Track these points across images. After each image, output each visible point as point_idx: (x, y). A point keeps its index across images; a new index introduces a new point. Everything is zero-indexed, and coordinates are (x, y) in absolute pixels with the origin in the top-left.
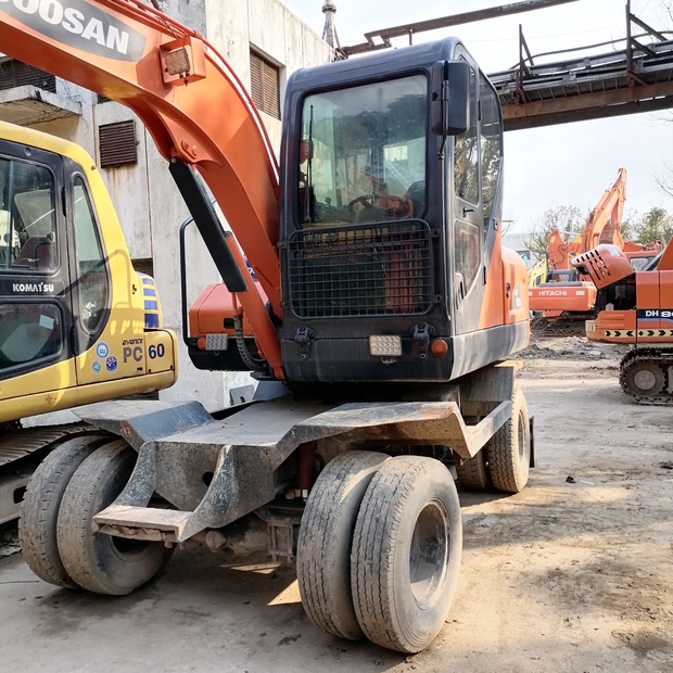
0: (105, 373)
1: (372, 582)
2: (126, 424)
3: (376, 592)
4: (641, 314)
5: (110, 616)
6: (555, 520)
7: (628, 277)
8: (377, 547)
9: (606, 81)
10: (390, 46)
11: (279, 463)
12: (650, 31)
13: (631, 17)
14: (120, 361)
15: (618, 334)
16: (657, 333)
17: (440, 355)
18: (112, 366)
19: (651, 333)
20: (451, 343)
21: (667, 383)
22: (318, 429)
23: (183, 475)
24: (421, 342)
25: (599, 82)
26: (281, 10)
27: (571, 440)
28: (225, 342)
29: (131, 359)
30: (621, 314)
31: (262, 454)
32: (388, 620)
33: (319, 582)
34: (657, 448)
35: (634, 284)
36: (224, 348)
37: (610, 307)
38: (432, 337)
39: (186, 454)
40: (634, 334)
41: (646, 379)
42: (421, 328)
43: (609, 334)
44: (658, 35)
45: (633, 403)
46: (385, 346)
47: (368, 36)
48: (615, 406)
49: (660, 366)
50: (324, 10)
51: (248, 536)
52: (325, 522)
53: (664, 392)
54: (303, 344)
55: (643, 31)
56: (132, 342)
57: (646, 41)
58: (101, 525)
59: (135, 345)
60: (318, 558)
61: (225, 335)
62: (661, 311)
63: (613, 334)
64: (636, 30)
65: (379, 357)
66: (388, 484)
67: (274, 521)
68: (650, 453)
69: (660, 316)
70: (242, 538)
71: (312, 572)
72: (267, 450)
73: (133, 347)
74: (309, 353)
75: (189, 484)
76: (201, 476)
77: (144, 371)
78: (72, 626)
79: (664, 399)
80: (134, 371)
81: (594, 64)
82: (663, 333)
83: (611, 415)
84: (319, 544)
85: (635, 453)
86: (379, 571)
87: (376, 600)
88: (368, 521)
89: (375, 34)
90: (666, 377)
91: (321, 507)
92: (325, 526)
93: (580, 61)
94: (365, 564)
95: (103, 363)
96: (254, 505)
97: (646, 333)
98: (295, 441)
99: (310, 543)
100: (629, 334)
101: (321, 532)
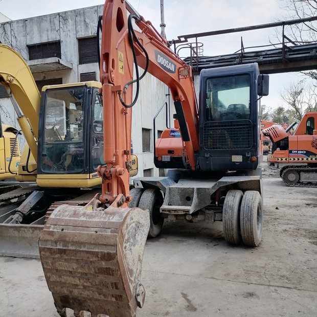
1: (248, 224)
2: (158, 182)
3: (249, 226)
4: (290, 152)
6: (278, 219)
7: (286, 138)
8: (249, 214)
9: (274, 60)
10: (187, 41)
11: (212, 193)
12: (290, 41)
13: (284, 37)
15: (282, 159)
16: (296, 159)
17: (254, 161)
19: (294, 159)
20: (257, 158)
21: (300, 178)
22: (226, 182)
23: (179, 197)
24: (248, 157)
25: (272, 60)
27: (271, 197)
28: (169, 158)
30: (283, 152)
31: (207, 190)
32: (253, 234)
33: (231, 225)
34: (302, 199)
35: (288, 141)
36: (169, 160)
37: (278, 149)
38: (252, 156)
39: (180, 191)
40: (288, 159)
41: (292, 177)
42: (248, 153)
43: (278, 159)
44: (293, 43)
45: (287, 186)
46: (237, 159)
47: (179, 37)
48: (280, 187)
49: (297, 172)
50: (161, 26)
51: (198, 216)
52: (232, 208)
53: (299, 182)
54: (208, 158)
55: (288, 41)
57: (289, 45)
58: (163, 210)
60: (230, 218)
61: (169, 156)
62: (298, 151)
63: (280, 159)
64: (286, 40)
65: (234, 162)
66: (249, 197)
67: (207, 211)
68: (300, 201)
69: (297, 153)
71: (228, 222)
72: (208, 189)
74: (209, 161)
75: (181, 200)
76: (185, 198)
79: (299, 184)
81: (269, 53)
82: (299, 159)
83: (281, 190)
84: (231, 214)
85: (295, 201)
86: (250, 220)
87: (249, 228)
88: (246, 207)
89: (182, 37)
90: (300, 176)
91: (230, 204)
92: (232, 209)
93: (264, 51)
94: (246, 219)
97: (292, 159)
98: (218, 186)
99: (227, 214)
100: (286, 159)
101: (231, 211)
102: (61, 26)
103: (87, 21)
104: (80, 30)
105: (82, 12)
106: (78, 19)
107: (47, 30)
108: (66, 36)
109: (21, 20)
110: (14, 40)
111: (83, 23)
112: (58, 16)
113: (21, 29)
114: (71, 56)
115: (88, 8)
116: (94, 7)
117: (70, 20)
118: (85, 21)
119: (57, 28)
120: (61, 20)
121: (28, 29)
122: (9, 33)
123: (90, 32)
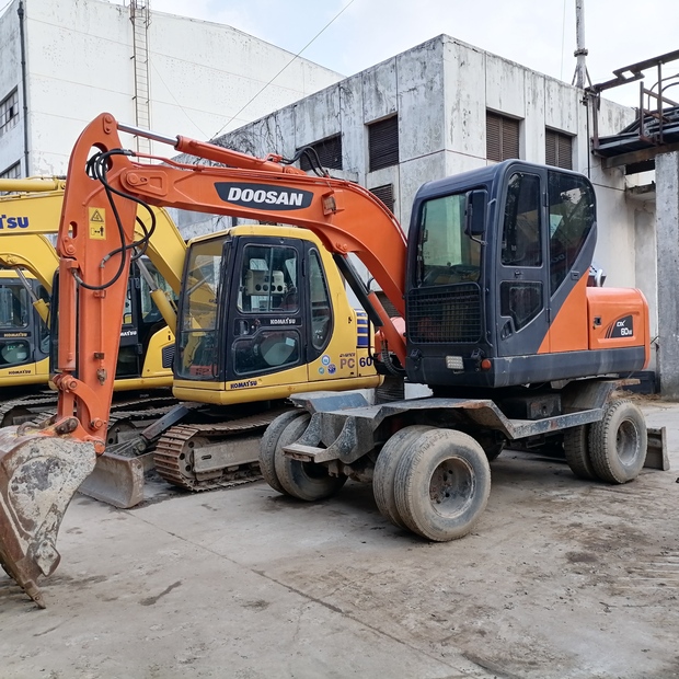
0: (327, 375)
5: (298, 508)
8: (405, 473)
14: (338, 367)
18: (332, 370)
20: (493, 362)
24: (476, 361)
26: (522, 71)
29: (345, 366)
31: (368, 422)
33: (381, 492)
38: (483, 358)
39: (335, 421)
42: (476, 352)
47: (618, 73)
50: (576, 55)
52: (387, 459)
54: (415, 359)
56: (347, 355)
58: (285, 452)
59: (349, 357)
65: (452, 370)
70: (363, 472)
73: (347, 358)
74: (419, 366)
77: (355, 375)
78: (278, 510)
80: (348, 374)
84: (382, 471)
86: (405, 486)
88: (404, 460)
91: (387, 452)
92: (387, 461)
94: (399, 482)
95: (326, 368)
96: (365, 451)
98: (382, 416)
99: (379, 470)
101: (384, 464)
102: (343, 106)
103: (380, 88)
104: (369, 109)
105: (372, 73)
106: (367, 88)
107: (323, 118)
108: (349, 123)
109: (288, 107)
110: (280, 143)
111: (373, 95)
112: (337, 90)
113: (289, 122)
114: (357, 159)
115: (382, 64)
116: (391, 59)
117: (354, 93)
118: (377, 90)
119: (337, 110)
120: (343, 95)
121: (298, 121)
122: (273, 132)
123: (384, 109)
